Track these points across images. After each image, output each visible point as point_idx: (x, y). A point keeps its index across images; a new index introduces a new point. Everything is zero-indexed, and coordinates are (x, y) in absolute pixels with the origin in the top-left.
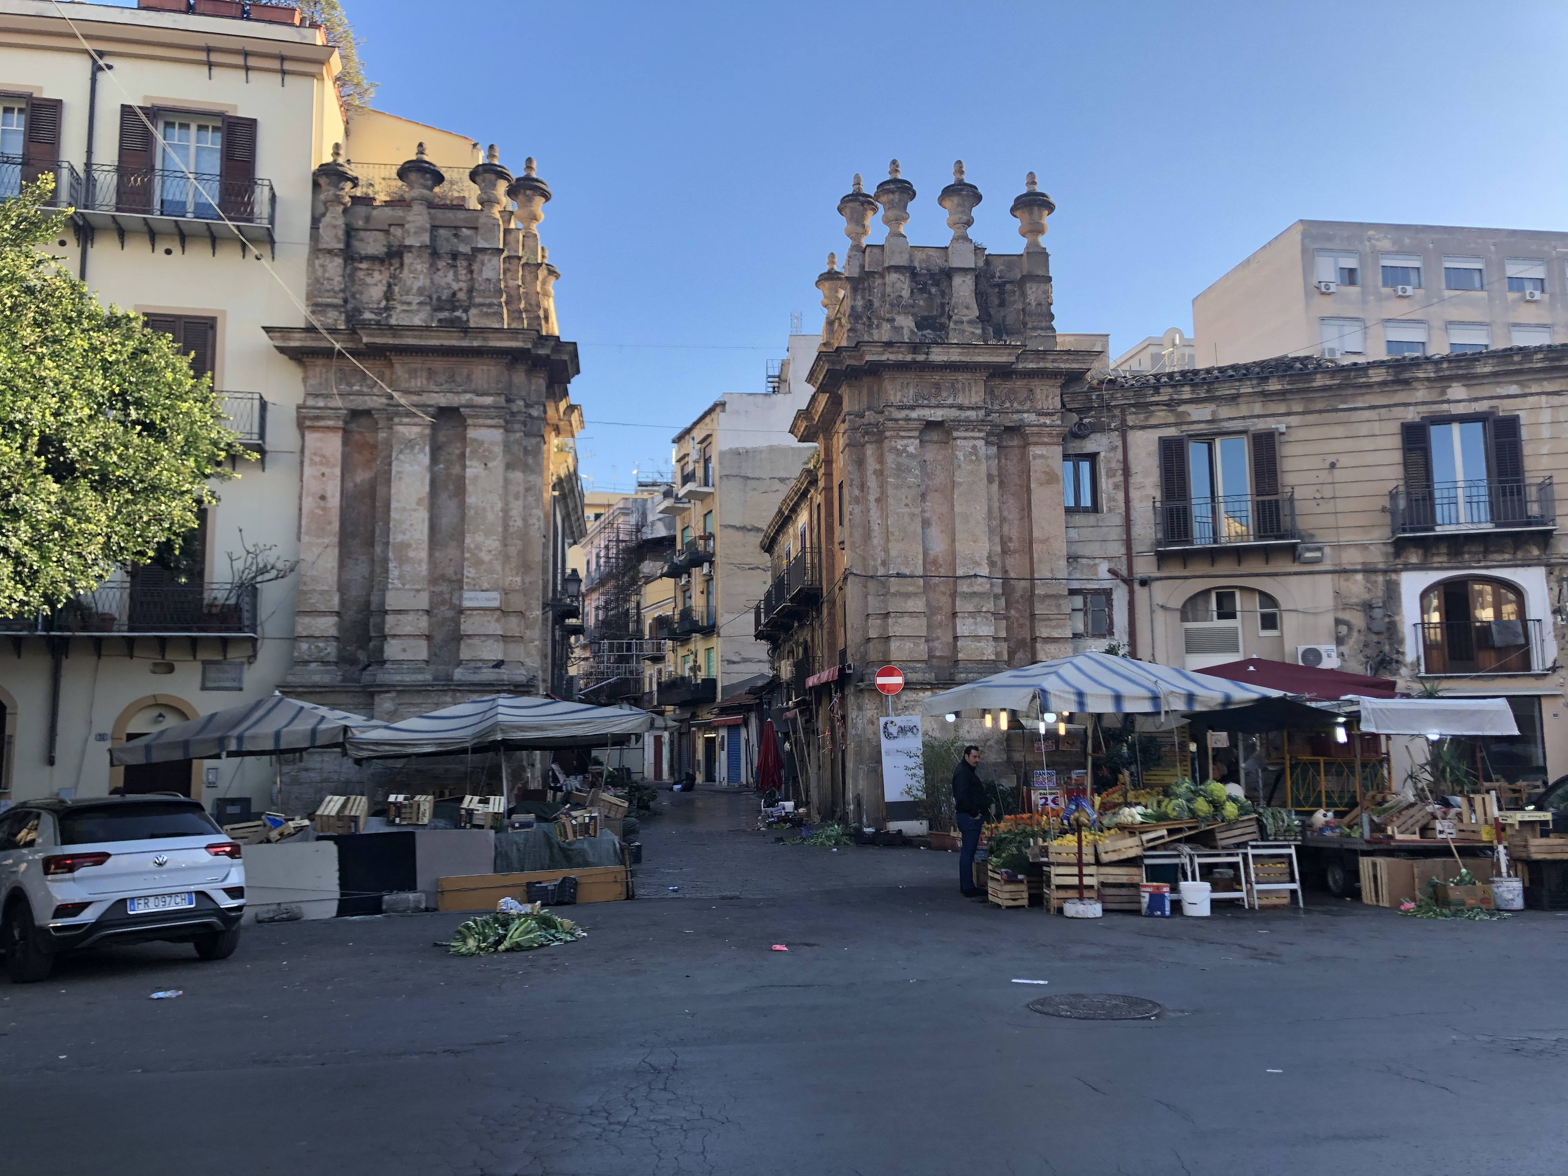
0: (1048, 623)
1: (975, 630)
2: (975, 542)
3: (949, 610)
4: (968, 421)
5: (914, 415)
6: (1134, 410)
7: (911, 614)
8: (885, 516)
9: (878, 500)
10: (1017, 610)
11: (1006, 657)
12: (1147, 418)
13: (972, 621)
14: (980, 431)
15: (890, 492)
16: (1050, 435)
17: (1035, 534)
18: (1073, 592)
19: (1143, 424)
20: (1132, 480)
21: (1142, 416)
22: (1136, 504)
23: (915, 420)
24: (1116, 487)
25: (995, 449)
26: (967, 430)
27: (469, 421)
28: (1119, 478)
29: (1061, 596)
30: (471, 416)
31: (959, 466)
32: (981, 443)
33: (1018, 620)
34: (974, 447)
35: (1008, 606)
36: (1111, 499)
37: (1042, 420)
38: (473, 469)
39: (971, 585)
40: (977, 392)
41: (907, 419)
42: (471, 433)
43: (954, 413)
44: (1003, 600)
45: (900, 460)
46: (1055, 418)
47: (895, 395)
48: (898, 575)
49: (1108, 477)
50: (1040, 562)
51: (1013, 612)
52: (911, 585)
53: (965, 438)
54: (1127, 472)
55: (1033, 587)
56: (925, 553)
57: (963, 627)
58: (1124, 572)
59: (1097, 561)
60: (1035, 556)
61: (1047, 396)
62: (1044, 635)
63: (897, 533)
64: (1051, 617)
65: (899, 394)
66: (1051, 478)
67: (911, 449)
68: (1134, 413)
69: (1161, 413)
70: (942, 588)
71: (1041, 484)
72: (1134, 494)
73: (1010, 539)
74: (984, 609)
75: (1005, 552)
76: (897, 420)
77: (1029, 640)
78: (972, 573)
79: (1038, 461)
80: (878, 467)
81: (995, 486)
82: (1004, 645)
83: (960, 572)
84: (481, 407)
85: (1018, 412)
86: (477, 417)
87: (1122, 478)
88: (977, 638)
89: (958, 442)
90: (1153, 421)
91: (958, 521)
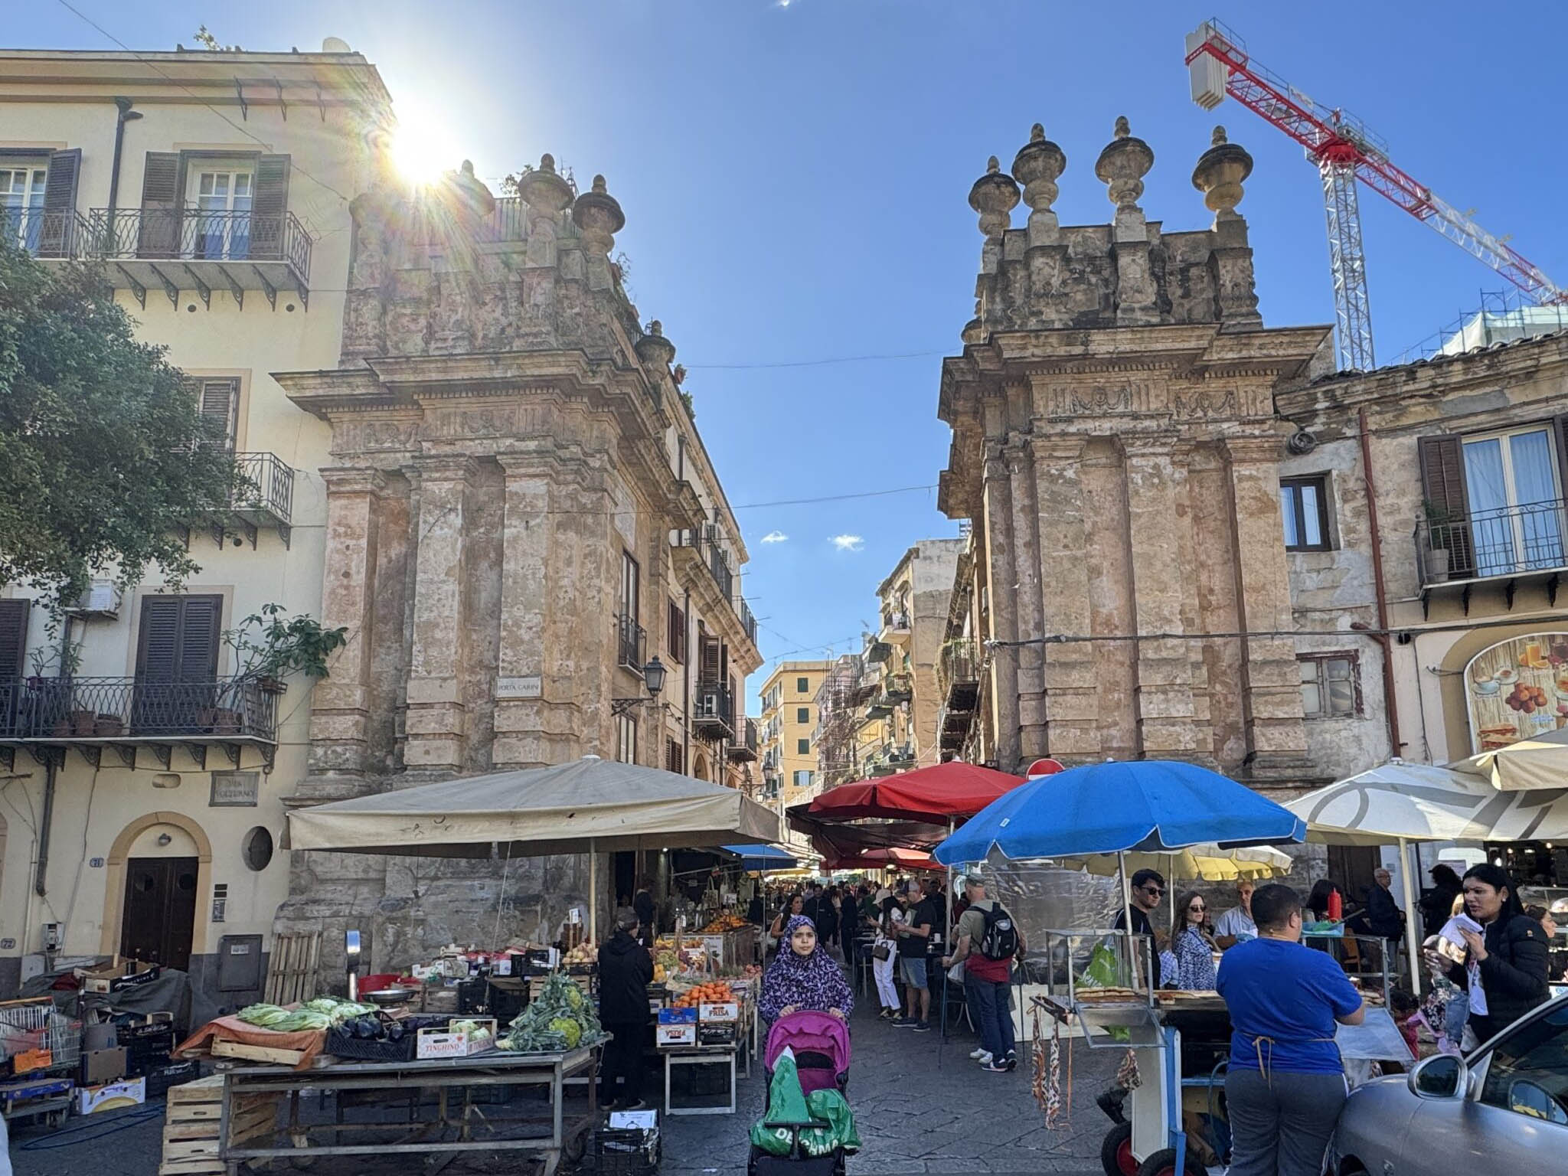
0: (1269, 698)
1: (1167, 709)
2: (1161, 591)
3: (1130, 686)
4: (1146, 433)
5: (1072, 429)
6: (1378, 408)
7: (1077, 692)
8: (1037, 561)
9: (1027, 545)
10: (1224, 684)
11: (1211, 747)
12: (1397, 417)
13: (1162, 697)
14: (1163, 445)
15: (1043, 530)
16: (1261, 449)
17: (1247, 580)
18: (1303, 658)
19: (1392, 425)
20: (1380, 502)
21: (1389, 416)
22: (1386, 533)
23: (1073, 434)
24: (1357, 513)
25: (1185, 471)
26: (1145, 445)
27: (509, 471)
28: (1360, 501)
29: (1286, 662)
30: (510, 466)
31: (1137, 493)
32: (1164, 461)
33: (1226, 698)
34: (1156, 467)
35: (1212, 678)
36: (1350, 530)
37: (1248, 430)
38: (513, 529)
39: (1158, 649)
40: (1157, 396)
41: (1064, 434)
42: (512, 486)
43: (1127, 424)
44: (1204, 670)
45: (1055, 488)
46: (1266, 426)
47: (1046, 406)
48: (1057, 639)
49: (1345, 501)
50: (1255, 616)
51: (1218, 687)
52: (1074, 652)
53: (1143, 455)
54: (1370, 493)
55: (1244, 649)
56: (1095, 613)
57: (1150, 707)
58: (1374, 626)
59: (1334, 614)
60: (1247, 609)
61: (1254, 400)
62: (1265, 715)
63: (1053, 584)
64: (1273, 690)
65: (1051, 404)
66: (1267, 506)
67: (1070, 474)
68: (1378, 413)
69: (1418, 409)
70: (1119, 657)
71: (1251, 515)
72: (1382, 520)
73: (1211, 591)
74: (1178, 681)
75: (1204, 608)
76: (1048, 437)
77: (1241, 724)
78: (1159, 633)
79: (1246, 485)
80: (1027, 502)
81: (1187, 520)
82: (1209, 731)
83: (1142, 633)
84: (522, 452)
85: (1215, 421)
86: (518, 466)
87: (1365, 501)
88: (1171, 721)
89: (1134, 461)
90: (1405, 421)
91: (1136, 565)
